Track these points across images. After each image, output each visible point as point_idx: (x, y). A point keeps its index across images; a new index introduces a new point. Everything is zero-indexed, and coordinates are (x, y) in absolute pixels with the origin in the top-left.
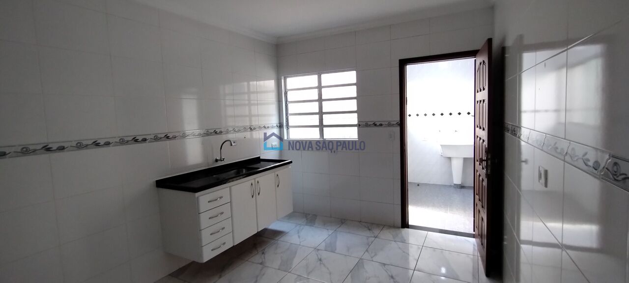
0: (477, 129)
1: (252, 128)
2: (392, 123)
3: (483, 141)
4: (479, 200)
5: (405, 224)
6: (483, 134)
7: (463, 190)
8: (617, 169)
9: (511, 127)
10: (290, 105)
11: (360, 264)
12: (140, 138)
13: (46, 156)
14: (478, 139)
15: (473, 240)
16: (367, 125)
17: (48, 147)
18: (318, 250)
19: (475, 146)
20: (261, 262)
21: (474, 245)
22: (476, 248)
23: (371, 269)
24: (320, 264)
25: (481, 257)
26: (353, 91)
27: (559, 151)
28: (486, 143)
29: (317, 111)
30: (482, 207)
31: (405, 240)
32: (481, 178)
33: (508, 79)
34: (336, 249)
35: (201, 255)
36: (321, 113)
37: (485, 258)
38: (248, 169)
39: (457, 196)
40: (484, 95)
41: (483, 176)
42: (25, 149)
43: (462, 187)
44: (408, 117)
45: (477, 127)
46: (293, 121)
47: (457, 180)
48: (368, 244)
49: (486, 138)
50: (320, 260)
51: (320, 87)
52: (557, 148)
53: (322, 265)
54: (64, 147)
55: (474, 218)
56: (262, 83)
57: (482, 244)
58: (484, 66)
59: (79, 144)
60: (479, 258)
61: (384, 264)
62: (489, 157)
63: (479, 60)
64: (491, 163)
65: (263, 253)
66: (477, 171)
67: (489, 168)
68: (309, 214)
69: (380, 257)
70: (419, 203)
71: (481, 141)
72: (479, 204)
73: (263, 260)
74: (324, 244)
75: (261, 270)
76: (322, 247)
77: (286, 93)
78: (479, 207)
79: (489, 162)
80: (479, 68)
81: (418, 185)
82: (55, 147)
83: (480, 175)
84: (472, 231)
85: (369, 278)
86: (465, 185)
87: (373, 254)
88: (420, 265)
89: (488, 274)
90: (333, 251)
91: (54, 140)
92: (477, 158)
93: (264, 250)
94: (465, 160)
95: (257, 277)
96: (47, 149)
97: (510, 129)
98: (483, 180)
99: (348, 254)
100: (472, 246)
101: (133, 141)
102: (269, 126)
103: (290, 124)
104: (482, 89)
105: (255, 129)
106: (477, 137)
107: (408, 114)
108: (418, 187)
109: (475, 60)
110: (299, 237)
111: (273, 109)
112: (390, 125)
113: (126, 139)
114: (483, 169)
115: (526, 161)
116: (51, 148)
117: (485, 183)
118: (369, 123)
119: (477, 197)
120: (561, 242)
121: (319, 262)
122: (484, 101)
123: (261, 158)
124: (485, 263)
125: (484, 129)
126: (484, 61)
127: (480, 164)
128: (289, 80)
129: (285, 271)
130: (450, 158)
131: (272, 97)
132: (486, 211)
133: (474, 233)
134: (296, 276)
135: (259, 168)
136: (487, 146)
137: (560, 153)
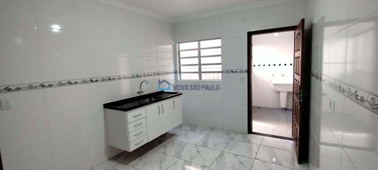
0: (295, 75)
1: (159, 73)
2: (243, 70)
3: (298, 82)
4: (296, 118)
5: (250, 131)
6: (298, 78)
7: (287, 111)
8: (373, 101)
9: (316, 74)
10: (181, 60)
11: (222, 154)
12: (94, 80)
13: (42, 90)
14: (296, 80)
15: (291, 142)
16: (227, 72)
17: (43, 85)
18: (197, 146)
19: (294, 85)
20: (164, 152)
21: (292, 145)
22: (293, 147)
23: (229, 158)
24: (198, 154)
25: (296, 152)
26: (219, 51)
27: (341, 89)
28: (299, 83)
29: (198, 63)
30: (297, 122)
31: (250, 141)
32: (297, 105)
33: (314, 44)
34: (208, 146)
35: (129, 147)
36: (200, 65)
37: (298, 153)
38: (156, 98)
39: (283, 115)
40: (299, 54)
41: (298, 104)
42: (30, 86)
43: (286, 109)
44: (253, 67)
45: (295, 73)
46: (183, 69)
47: (283, 105)
48: (227, 143)
49: (299, 80)
50: (198, 152)
51: (199, 49)
52: (340, 87)
53: (199, 155)
54: (52, 85)
55: (292, 128)
56: (165, 46)
57: (296, 144)
58: (300, 36)
59: (60, 83)
60: (295, 153)
61: (237, 155)
62: (301, 92)
63: (297, 32)
64: (302, 95)
65: (165, 147)
66: (295, 100)
67: (301, 99)
68: (192, 125)
69: (234, 151)
70: (259, 119)
71: (297, 82)
72: (295, 120)
73: (165, 151)
74: (201, 142)
75: (164, 157)
76: (200, 144)
77: (179, 53)
78: (295, 122)
79: (301, 95)
80: (297, 37)
81: (259, 108)
82: (47, 85)
83: (296, 103)
84: (291, 137)
85: (227, 163)
86: (288, 108)
87: (230, 149)
88: (258, 156)
89: (300, 162)
90: (206, 147)
91: (46, 81)
92: (295, 92)
93: (166, 145)
94: (288, 93)
95: (161, 161)
96: (43, 86)
97: (315, 74)
98: (298, 106)
99: (214, 149)
100: (291, 145)
101: (90, 82)
102: (169, 72)
103: (182, 71)
104: (298, 50)
105: (160, 74)
106: (295, 79)
107: (253, 65)
108: (259, 109)
109: (295, 32)
110: (186, 138)
111: (171, 62)
112: (241, 72)
113: (86, 80)
114: (298, 99)
115: (324, 95)
116: (45, 85)
117: (299, 108)
118: (229, 71)
119: (294, 116)
120: (341, 144)
121: (198, 153)
122: (299, 57)
123: (164, 91)
124: (298, 156)
125: (299, 75)
126: (299, 33)
127: (296, 96)
128: (181, 45)
129: (178, 158)
130: (279, 92)
131: (171, 55)
132: (299, 124)
133: (292, 138)
134: (184, 161)
135: (163, 97)
136: (300, 85)
137: (342, 91)
